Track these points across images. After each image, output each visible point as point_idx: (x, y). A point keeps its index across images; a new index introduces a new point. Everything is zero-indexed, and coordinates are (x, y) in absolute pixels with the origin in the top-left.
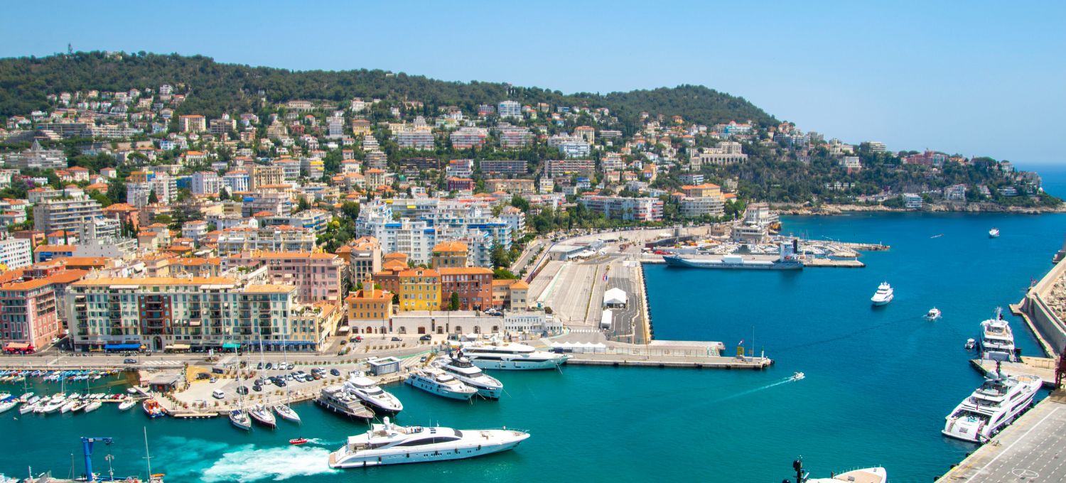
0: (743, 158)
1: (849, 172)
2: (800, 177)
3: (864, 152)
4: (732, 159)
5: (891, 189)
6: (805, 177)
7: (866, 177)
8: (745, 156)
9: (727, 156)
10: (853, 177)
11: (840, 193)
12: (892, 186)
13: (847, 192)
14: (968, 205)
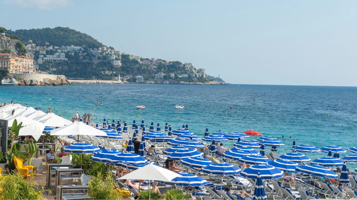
0: (65, 60)
1: (115, 67)
2: (91, 69)
3: (125, 58)
4: (60, 60)
5: (132, 74)
6: (93, 68)
7: (123, 68)
8: (67, 59)
9: (57, 59)
10: (116, 69)
11: (107, 75)
12: (133, 73)
13: (111, 75)
14: (164, 81)
